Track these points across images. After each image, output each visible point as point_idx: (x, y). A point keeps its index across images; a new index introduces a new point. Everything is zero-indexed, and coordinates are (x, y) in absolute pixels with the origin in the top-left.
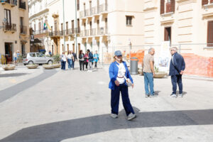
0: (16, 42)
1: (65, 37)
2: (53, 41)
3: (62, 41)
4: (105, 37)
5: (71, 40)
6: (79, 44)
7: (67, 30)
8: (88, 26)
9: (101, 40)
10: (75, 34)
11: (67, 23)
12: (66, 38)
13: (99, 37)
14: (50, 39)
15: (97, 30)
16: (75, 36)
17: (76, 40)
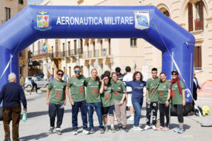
4: (108, 59)
7: (69, 51)
8: (91, 46)
9: (104, 62)
10: (78, 55)
11: (69, 42)
12: (68, 60)
13: (102, 59)
14: (50, 61)
15: (100, 51)
16: (78, 58)
17: (79, 62)
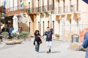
2: (30, 17)
3: (38, 18)
5: (46, 17)
6: (53, 21)
8: (61, 2)
9: (72, 17)
10: (50, 11)
12: (42, 15)
13: (70, 15)
14: (27, 16)
15: (69, 7)
16: (50, 13)
17: (51, 17)
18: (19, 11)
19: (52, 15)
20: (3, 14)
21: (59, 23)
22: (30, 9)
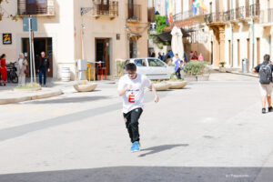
0: (118, 38)
1: (234, 24)
2: (212, 31)
3: (227, 33)
5: (243, 30)
10: (251, 18)
12: (235, 28)
14: (207, 28)
16: (251, 23)
17: (253, 30)
18: (191, 20)
19: (256, 25)
20: (153, 24)
21: (270, 42)
22: (214, 15)
